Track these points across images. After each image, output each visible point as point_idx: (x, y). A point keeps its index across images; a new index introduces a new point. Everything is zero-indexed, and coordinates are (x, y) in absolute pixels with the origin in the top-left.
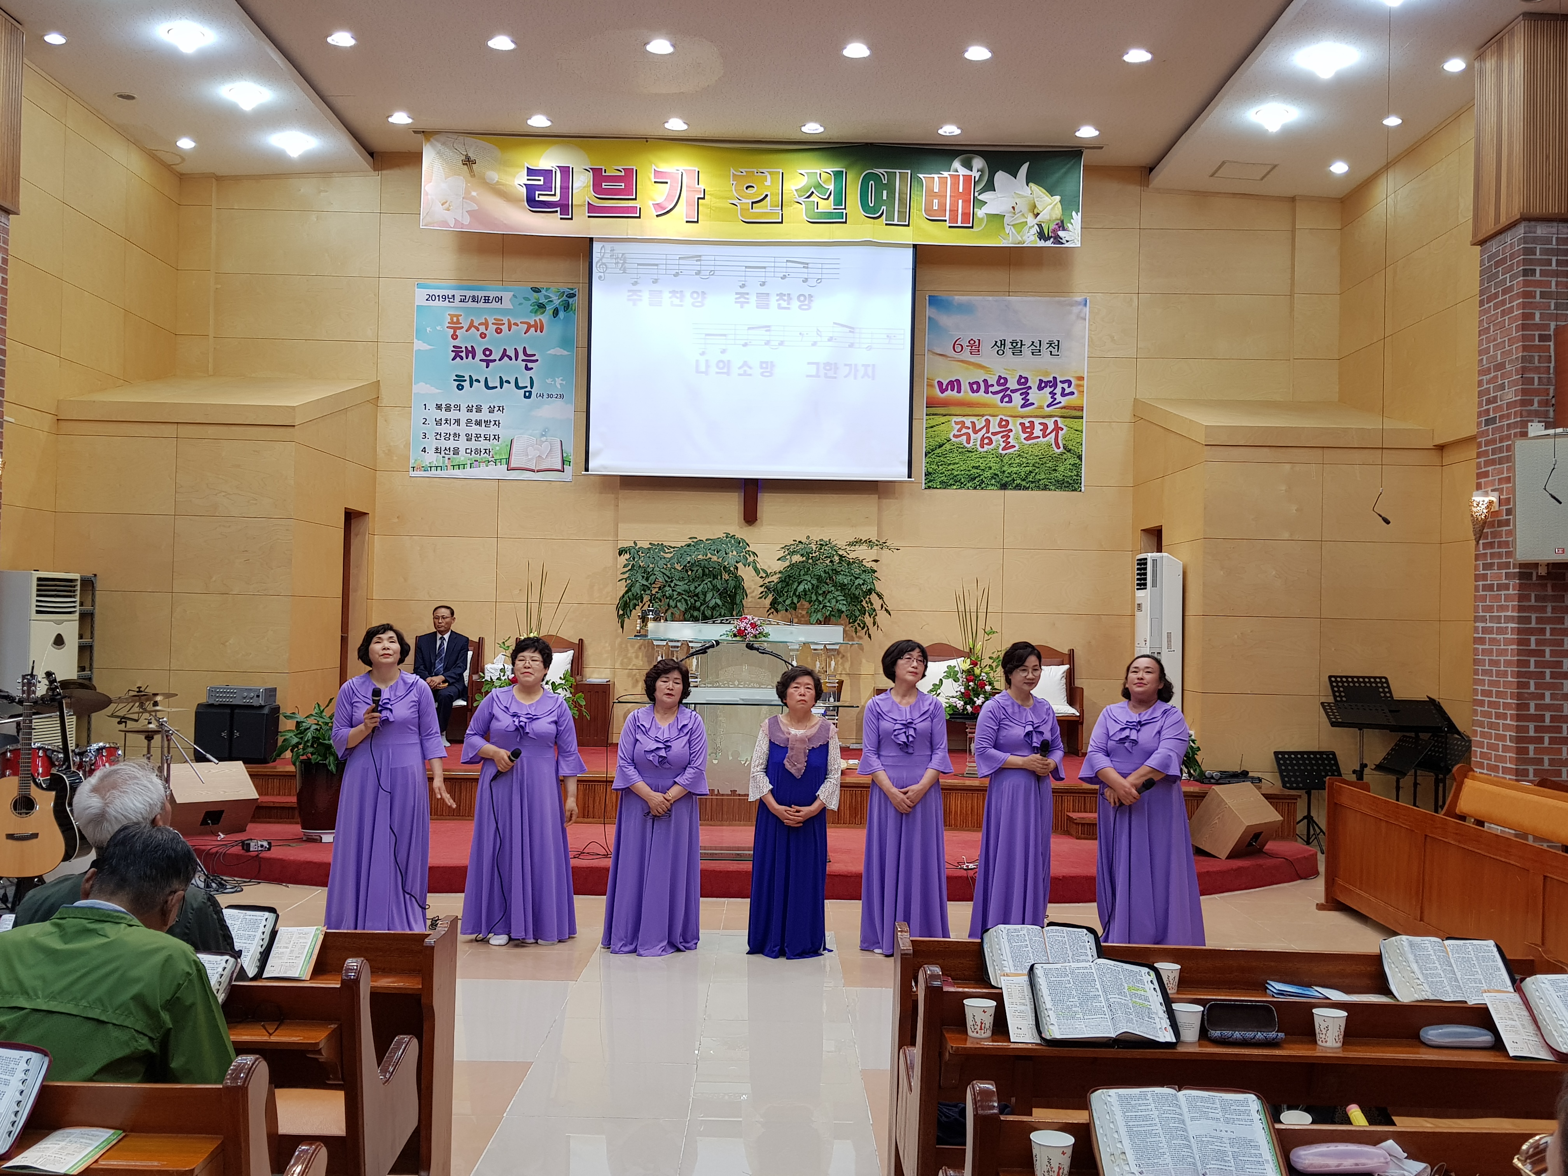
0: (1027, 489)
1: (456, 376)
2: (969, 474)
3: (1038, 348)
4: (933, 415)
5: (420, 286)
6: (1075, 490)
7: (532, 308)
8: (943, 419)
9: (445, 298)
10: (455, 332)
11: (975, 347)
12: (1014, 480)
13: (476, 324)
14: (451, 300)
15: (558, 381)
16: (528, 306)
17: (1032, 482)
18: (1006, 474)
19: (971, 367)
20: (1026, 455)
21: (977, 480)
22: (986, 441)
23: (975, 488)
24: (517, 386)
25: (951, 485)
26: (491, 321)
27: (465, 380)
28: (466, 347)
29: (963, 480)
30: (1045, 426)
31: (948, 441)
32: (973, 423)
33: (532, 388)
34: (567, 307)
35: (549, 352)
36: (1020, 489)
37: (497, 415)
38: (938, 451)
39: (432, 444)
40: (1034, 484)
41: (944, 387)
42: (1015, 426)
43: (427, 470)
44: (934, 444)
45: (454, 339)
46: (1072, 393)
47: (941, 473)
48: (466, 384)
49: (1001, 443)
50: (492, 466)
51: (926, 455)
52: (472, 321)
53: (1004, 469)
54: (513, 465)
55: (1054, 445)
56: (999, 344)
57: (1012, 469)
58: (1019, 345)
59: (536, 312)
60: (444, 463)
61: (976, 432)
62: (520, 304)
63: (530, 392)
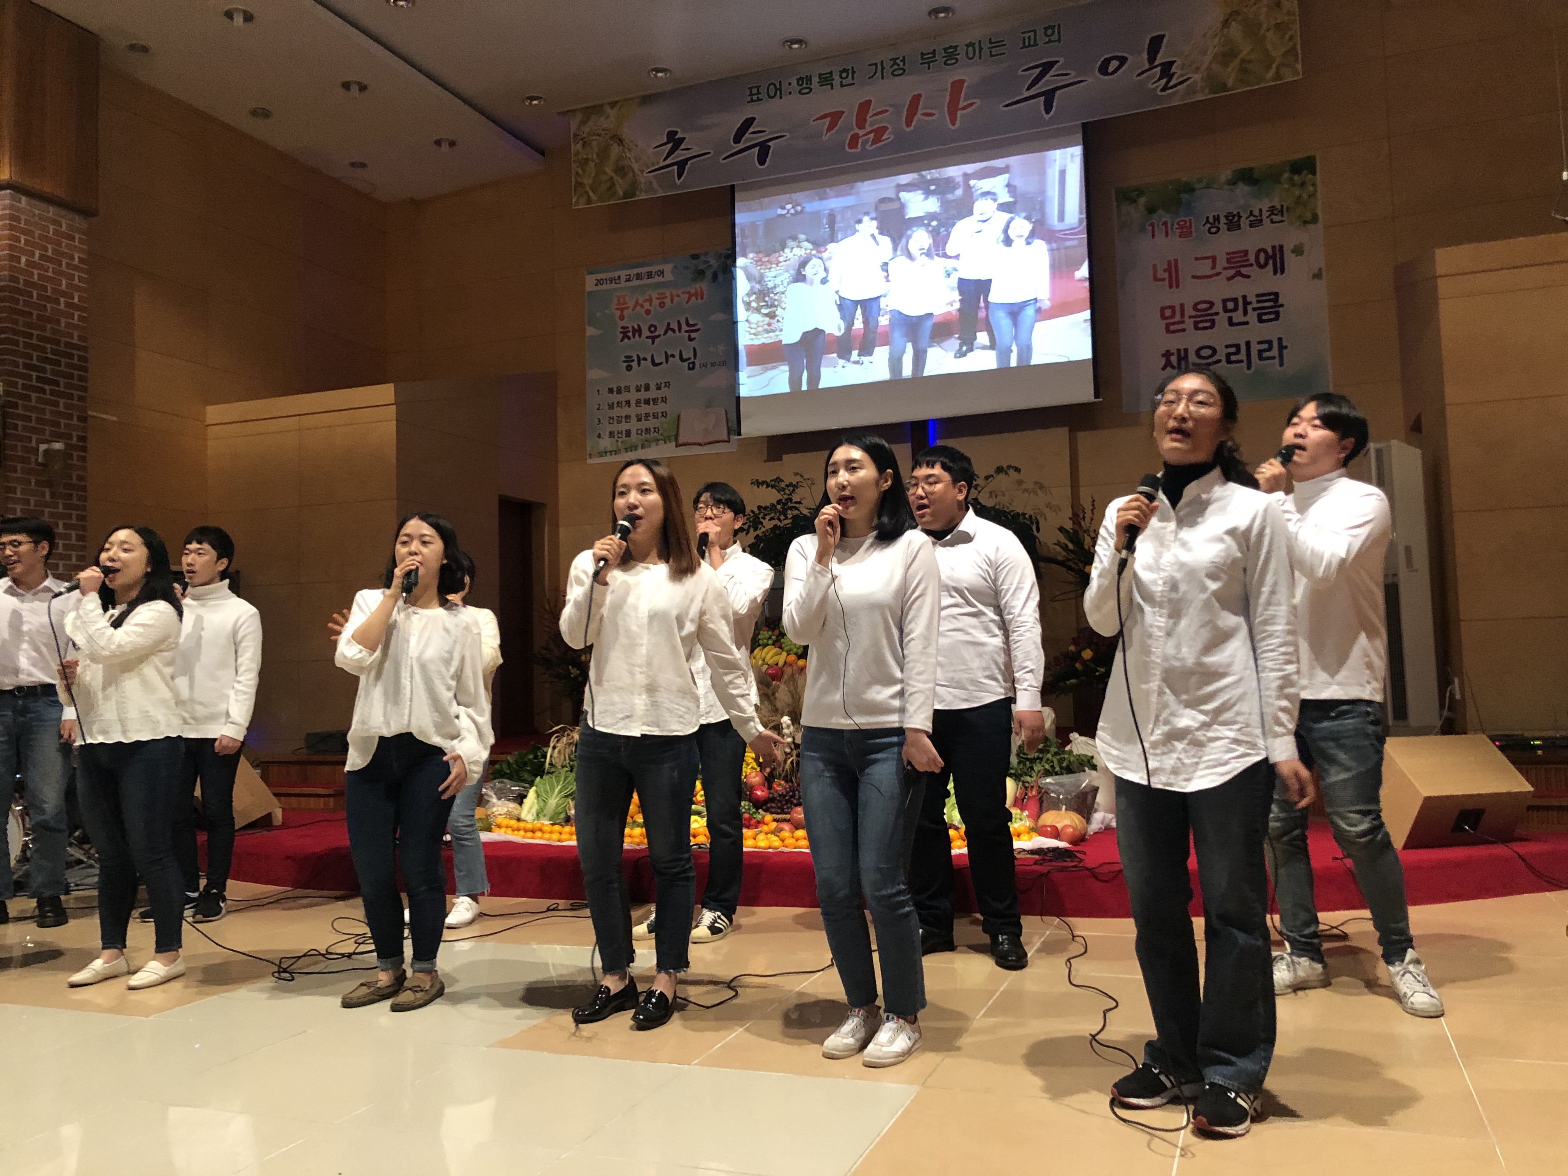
1: (626, 357)
5: (590, 272)
7: (692, 276)
9: (611, 280)
10: (622, 313)
13: (640, 302)
14: (618, 281)
15: (721, 347)
16: (688, 275)
24: (682, 360)
27: (633, 360)
33: (695, 358)
34: (725, 269)
35: (710, 319)
37: (663, 392)
39: (606, 429)
43: (603, 456)
45: (622, 320)
50: (661, 445)
52: (637, 299)
54: (681, 440)
60: (617, 446)
62: (681, 274)
63: (694, 363)
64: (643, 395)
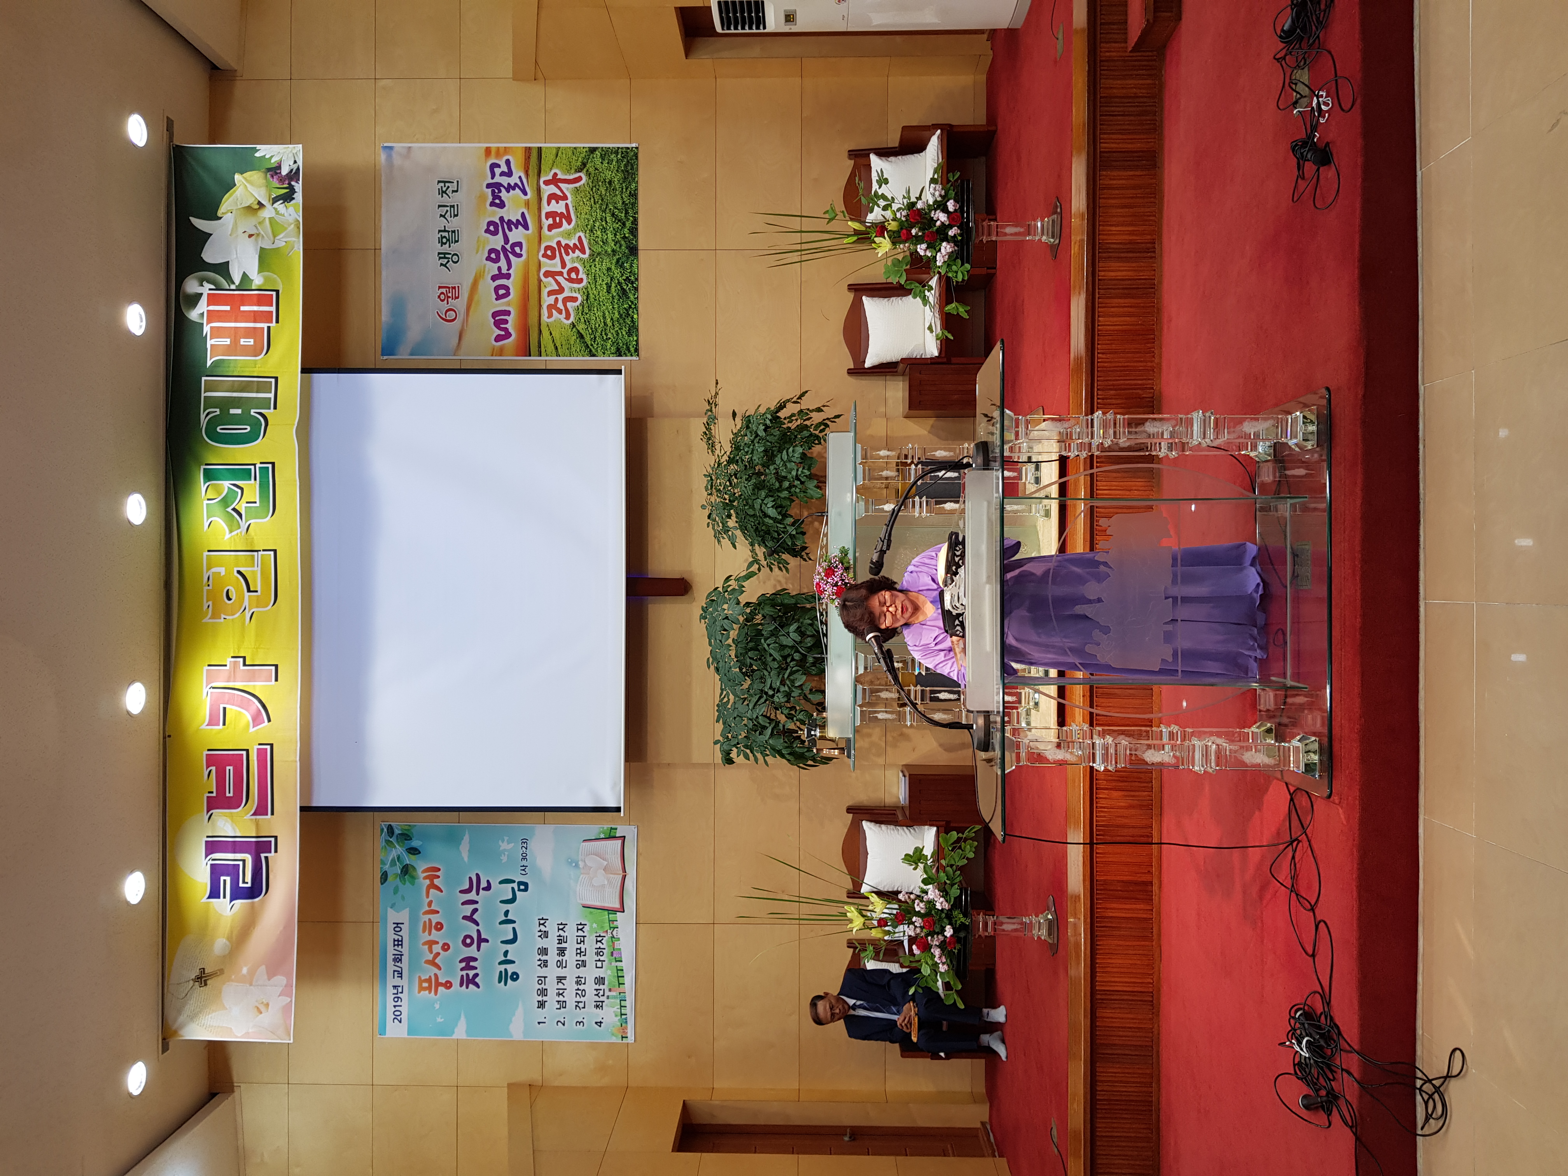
0: (635, 221)
1: (500, 982)
2: (617, 297)
3: (448, 209)
4: (540, 347)
5: (383, 1031)
6: (636, 155)
7: (407, 882)
8: (545, 333)
9: (397, 998)
10: (441, 984)
11: (449, 292)
12: (624, 238)
13: (431, 957)
14: (400, 989)
15: (504, 846)
16: (406, 888)
17: (627, 213)
18: (617, 248)
19: (476, 298)
20: (591, 222)
21: (625, 287)
22: (573, 275)
23: (636, 289)
24: (513, 900)
25: (632, 321)
26: (426, 937)
27: (506, 970)
28: (462, 969)
29: (625, 306)
30: (552, 197)
31: (574, 326)
32: (550, 293)
33: (514, 882)
34: (405, 836)
35: (466, 859)
36: (637, 229)
37: (551, 927)
38: (588, 339)
39: (591, 1013)
40: (630, 211)
41: (503, 333)
42: (551, 238)
43: (626, 1019)
44: (578, 346)
45: (451, 986)
46: (508, 162)
47: (618, 335)
48: (511, 968)
49: (575, 255)
50: (619, 933)
51: (594, 355)
52: (427, 962)
53: (609, 250)
54: (617, 905)
55: (577, 185)
56: (444, 261)
57: (610, 240)
58: (444, 234)
59: (413, 878)
60: (615, 997)
61: (561, 290)
62: (403, 898)
63: (520, 883)
64: (552, 957)
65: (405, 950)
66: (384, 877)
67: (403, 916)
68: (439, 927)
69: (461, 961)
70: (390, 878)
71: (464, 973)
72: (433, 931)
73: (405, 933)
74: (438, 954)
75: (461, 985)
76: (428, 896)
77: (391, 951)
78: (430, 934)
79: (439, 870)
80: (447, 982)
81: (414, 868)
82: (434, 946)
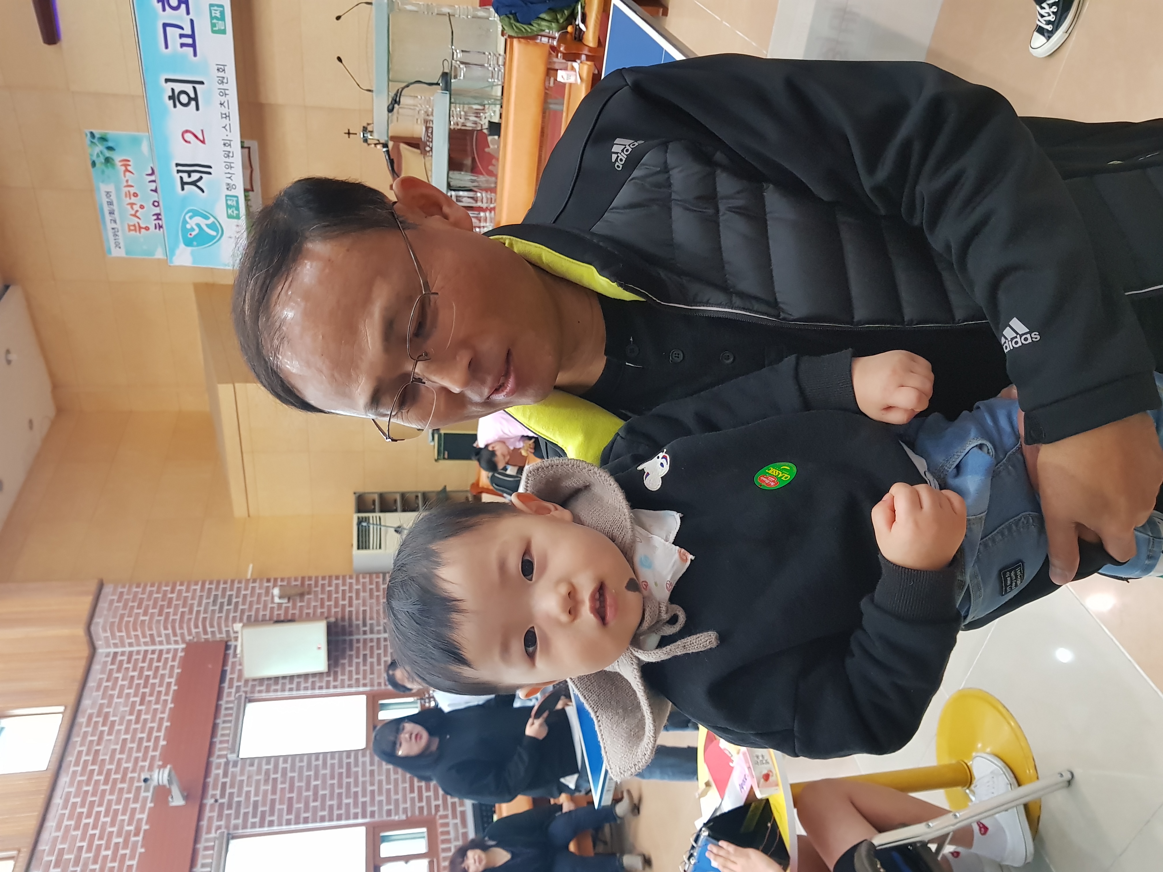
5: (110, 252)
9: (116, 235)
10: (143, 228)
13: (133, 212)
14: (116, 230)
16: (109, 171)
26: (128, 201)
28: (155, 220)
34: (103, 139)
45: (149, 229)
50: (252, 203)
52: (132, 215)
59: (113, 165)
65: (115, 207)
66: (94, 164)
67: (111, 188)
68: (135, 195)
69: (154, 215)
70: (98, 165)
71: (157, 222)
72: (132, 197)
73: (113, 197)
74: (137, 211)
75: (156, 228)
76: (125, 176)
77: (106, 209)
78: (130, 198)
79: (129, 161)
80: (146, 227)
81: (113, 160)
82: (134, 206)
